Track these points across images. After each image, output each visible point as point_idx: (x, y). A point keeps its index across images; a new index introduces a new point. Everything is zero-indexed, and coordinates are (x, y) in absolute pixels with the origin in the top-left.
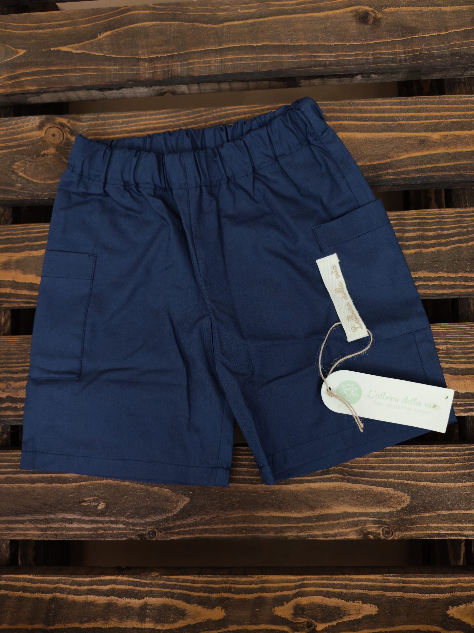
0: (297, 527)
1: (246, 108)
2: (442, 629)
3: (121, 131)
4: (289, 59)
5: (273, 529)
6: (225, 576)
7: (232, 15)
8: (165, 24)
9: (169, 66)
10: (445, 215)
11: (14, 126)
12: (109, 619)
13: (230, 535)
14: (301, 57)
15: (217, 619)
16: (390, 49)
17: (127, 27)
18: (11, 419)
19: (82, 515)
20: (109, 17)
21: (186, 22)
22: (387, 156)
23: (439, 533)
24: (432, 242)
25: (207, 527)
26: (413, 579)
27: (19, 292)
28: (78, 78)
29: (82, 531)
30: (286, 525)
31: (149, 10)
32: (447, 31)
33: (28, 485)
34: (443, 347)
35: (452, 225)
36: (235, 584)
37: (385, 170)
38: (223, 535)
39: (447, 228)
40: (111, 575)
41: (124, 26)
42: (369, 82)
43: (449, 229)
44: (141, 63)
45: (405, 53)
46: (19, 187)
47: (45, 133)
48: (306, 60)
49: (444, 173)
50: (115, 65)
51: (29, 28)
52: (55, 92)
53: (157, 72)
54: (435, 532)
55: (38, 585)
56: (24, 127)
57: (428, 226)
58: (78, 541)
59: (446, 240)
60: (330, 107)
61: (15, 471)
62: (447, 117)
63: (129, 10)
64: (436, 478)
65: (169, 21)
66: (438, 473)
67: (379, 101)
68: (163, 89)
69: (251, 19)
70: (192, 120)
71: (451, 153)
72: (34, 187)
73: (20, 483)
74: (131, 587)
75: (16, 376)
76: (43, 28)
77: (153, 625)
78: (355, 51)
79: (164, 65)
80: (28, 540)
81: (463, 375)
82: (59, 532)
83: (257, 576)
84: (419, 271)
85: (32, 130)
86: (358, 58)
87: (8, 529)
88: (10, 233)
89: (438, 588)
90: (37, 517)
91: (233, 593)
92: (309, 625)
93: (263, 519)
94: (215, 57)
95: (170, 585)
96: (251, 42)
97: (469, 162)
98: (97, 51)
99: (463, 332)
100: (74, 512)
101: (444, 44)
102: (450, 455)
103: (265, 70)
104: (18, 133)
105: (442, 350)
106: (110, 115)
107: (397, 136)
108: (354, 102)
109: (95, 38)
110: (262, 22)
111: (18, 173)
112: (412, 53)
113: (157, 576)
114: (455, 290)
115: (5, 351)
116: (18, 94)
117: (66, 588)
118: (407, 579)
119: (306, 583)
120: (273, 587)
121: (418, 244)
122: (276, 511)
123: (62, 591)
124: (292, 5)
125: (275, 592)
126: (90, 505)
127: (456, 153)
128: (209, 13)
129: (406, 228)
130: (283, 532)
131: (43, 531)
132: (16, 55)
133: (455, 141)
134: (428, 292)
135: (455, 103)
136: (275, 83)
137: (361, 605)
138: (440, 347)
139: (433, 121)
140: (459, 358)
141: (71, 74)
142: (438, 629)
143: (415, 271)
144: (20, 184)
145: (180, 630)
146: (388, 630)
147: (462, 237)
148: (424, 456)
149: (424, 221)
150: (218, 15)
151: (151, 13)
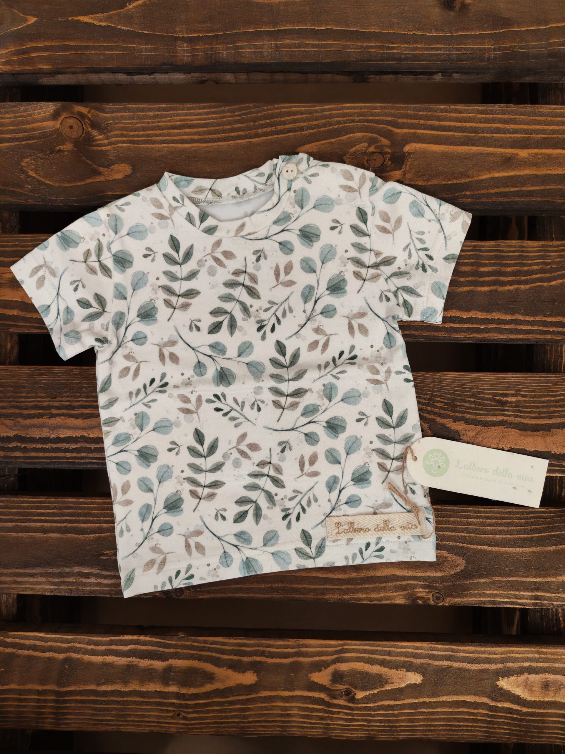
0: (339, 589)
1: (304, 107)
2: (490, 700)
3: (153, 126)
4: (357, 49)
5: (314, 591)
6: (259, 639)
9: (212, 48)
10: (527, 248)
11: (22, 114)
12: (129, 682)
13: (266, 596)
14: (372, 47)
15: (249, 684)
16: (478, 43)
18: (20, 460)
19: (102, 570)
22: (465, 175)
23: (493, 601)
24: (509, 279)
25: (241, 586)
26: (462, 648)
27: (27, 315)
28: (102, 57)
29: (100, 587)
30: (328, 587)
32: (547, 25)
33: (40, 535)
34: (513, 399)
35: (534, 260)
36: (268, 647)
37: (462, 191)
38: (258, 596)
39: (529, 263)
40: (133, 634)
42: (449, 82)
43: (530, 265)
44: (179, 43)
45: (494, 50)
46: (29, 189)
47: (61, 124)
48: (377, 51)
49: (529, 199)
50: (147, 44)
52: (73, 73)
53: (198, 55)
54: (489, 599)
55: (50, 644)
56: (35, 115)
57: (507, 260)
58: (95, 597)
59: (526, 278)
60: (403, 111)
61: (25, 519)
62: (538, 132)
64: (494, 543)
66: (498, 536)
67: (461, 107)
68: (205, 77)
70: (238, 118)
71: (540, 175)
72: (47, 190)
73: (29, 532)
74: (154, 648)
75: (26, 412)
77: (178, 689)
78: (436, 44)
79: (207, 47)
80: (39, 595)
81: (532, 431)
82: (74, 587)
83: (293, 640)
84: (493, 311)
85: (44, 120)
86: (440, 52)
87: (16, 582)
89: (489, 658)
90: (50, 570)
91: (267, 657)
92: (348, 693)
93: (303, 580)
94: (269, 41)
95: (198, 646)
96: (312, 25)
97: (559, 187)
98: (125, 25)
99: (537, 383)
100: (92, 566)
101: (540, 41)
102: (511, 518)
103: (328, 61)
104: (28, 123)
105: (512, 402)
106: (140, 106)
107: (479, 151)
109: (123, 8)
111: (27, 172)
112: (504, 50)
113: (183, 637)
114: (532, 335)
115: (12, 382)
116: (27, 73)
117: (82, 648)
118: (457, 647)
119: (346, 649)
120: (310, 651)
121: (494, 281)
123: (77, 650)
125: (313, 656)
126: (110, 559)
127: (546, 176)
129: (482, 261)
130: (323, 594)
131: (56, 586)
132: (25, 23)
133: (546, 161)
134: (501, 336)
135: (548, 115)
136: (339, 78)
137: (404, 674)
138: (510, 399)
139: (522, 135)
140: (530, 412)
141: (93, 52)
142: (485, 700)
143: (488, 311)
144: (29, 185)
145: (207, 695)
146: (432, 700)
147: (544, 275)
148: (483, 518)
149: (503, 254)
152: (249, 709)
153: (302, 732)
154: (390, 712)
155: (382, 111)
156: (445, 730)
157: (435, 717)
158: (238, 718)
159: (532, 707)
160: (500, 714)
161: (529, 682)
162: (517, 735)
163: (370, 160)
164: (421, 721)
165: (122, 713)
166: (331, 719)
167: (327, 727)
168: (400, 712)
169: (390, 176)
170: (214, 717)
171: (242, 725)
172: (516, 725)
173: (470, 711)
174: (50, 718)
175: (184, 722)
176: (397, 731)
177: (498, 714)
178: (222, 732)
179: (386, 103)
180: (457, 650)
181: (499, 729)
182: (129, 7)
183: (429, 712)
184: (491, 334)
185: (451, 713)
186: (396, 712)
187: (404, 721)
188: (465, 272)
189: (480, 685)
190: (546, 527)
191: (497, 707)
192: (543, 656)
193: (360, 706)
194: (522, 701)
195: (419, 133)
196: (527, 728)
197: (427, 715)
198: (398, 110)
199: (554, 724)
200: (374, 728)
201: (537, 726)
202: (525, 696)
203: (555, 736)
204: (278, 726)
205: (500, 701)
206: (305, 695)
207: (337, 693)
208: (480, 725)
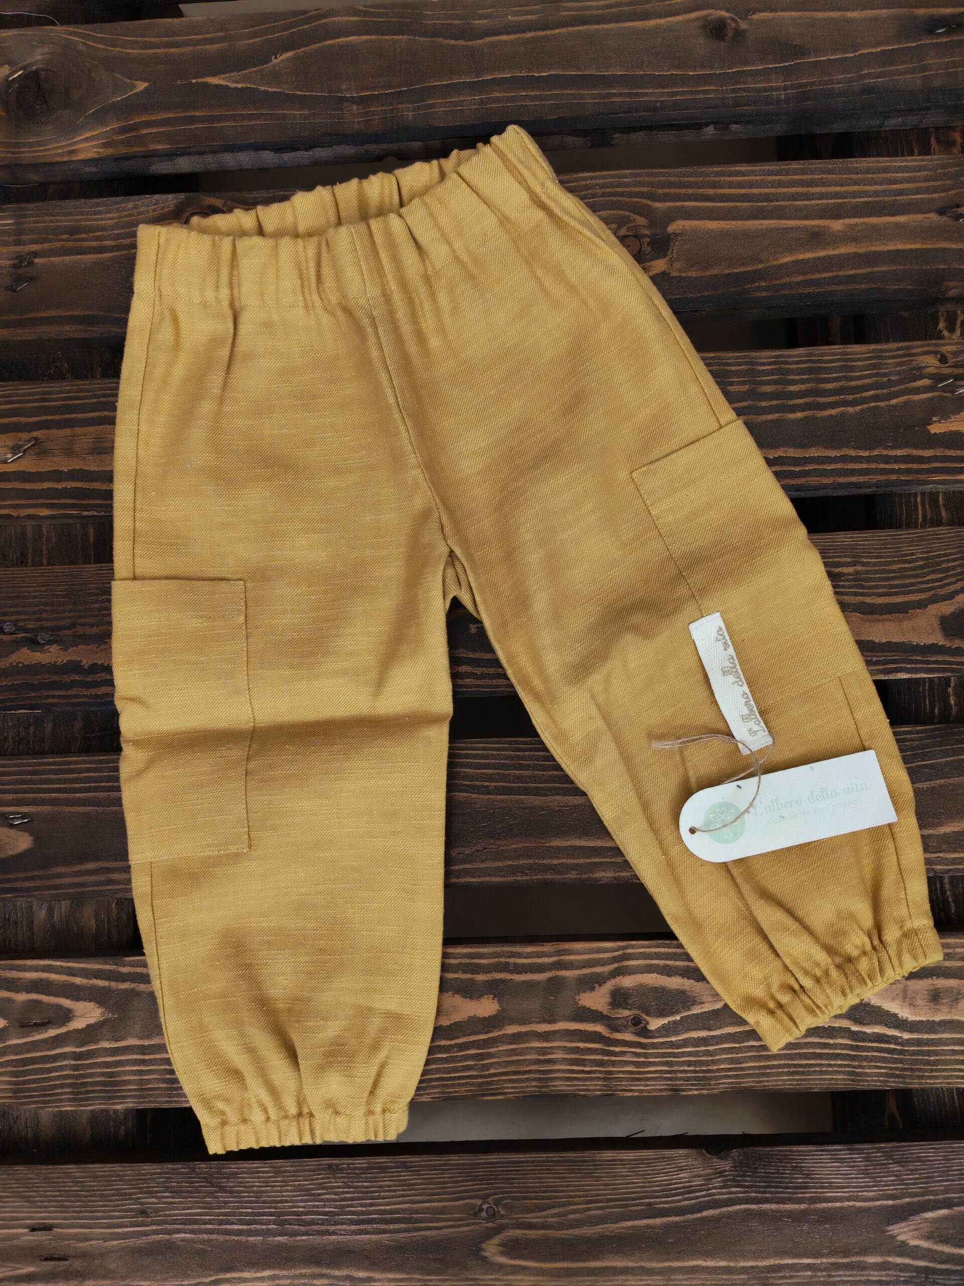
2: (855, 1023)
4: (594, 99)
5: (576, 867)
6: (501, 945)
7: (498, 24)
8: (386, 40)
9: (393, 109)
10: (852, 354)
13: (506, 879)
14: (614, 95)
15: (486, 1015)
16: (761, 82)
17: (320, 44)
20: (289, 29)
21: (420, 36)
22: (756, 260)
24: (831, 399)
25: (468, 866)
28: (240, 130)
30: (597, 860)
31: (359, 16)
32: (857, 51)
34: (850, 570)
35: (865, 371)
36: (513, 957)
37: (755, 282)
38: (495, 879)
39: (857, 376)
41: (315, 43)
42: (726, 138)
43: (859, 378)
44: (346, 104)
45: (785, 88)
48: (622, 99)
49: (850, 287)
50: (302, 108)
51: (152, 46)
52: (201, 153)
53: (374, 120)
56: (148, 213)
57: (826, 374)
59: (854, 396)
60: (663, 179)
62: (854, 195)
63: (324, 16)
65: (392, 35)
67: (744, 168)
68: (383, 149)
69: (531, 31)
71: (862, 254)
76: (177, 45)
78: (704, 86)
79: (385, 108)
81: (881, 614)
83: (550, 944)
84: (811, 447)
86: (709, 96)
91: (511, 972)
92: (636, 1021)
93: (559, 851)
94: (470, 95)
96: (530, 70)
97: (892, 268)
98: (270, 86)
99: (882, 544)
101: (849, 73)
103: (555, 117)
105: (849, 574)
107: (773, 226)
108: (703, 170)
109: (266, 62)
110: (548, 36)
112: (796, 88)
114: (870, 477)
116: (136, 157)
119: (629, 954)
120: (576, 960)
121: (809, 404)
122: (580, 838)
124: (598, 8)
125: (580, 968)
127: (870, 253)
129: (789, 377)
130: (591, 872)
132: (131, 91)
133: (869, 234)
134: (826, 481)
135: (868, 171)
136: (569, 140)
138: (845, 570)
139: (832, 201)
140: (876, 587)
141: (227, 124)
142: (844, 1023)
143: (803, 446)
147: (879, 392)
149: (818, 365)
150: (473, 24)
151: (360, 20)
152: (490, 1055)
153: (571, 1086)
154: (703, 1048)
155: (634, 179)
156: (788, 1073)
158: (474, 1070)
159: (918, 1031)
160: (870, 1045)
161: (909, 992)
162: (898, 1076)
164: (752, 1061)
166: (614, 1063)
167: (608, 1077)
168: (716, 1047)
169: (651, 266)
170: (437, 1071)
171: (480, 1080)
172: (895, 1061)
173: (823, 1041)
176: (716, 1078)
177: (866, 1044)
178: (451, 1093)
179: (638, 168)
181: (870, 1067)
184: (808, 479)
186: (711, 1048)
187: (722, 1061)
188: (767, 393)
191: (864, 1033)
193: (655, 1041)
194: (901, 1022)
195: (688, 206)
196: (911, 1064)
197: (758, 1051)
198: (656, 177)
199: (952, 1055)
200: (680, 1075)
201: (927, 1060)
202: (905, 1013)
203: (956, 1073)
204: (535, 1079)
205: (868, 1024)
206: (571, 1028)
207: (620, 1022)
208: (840, 1062)
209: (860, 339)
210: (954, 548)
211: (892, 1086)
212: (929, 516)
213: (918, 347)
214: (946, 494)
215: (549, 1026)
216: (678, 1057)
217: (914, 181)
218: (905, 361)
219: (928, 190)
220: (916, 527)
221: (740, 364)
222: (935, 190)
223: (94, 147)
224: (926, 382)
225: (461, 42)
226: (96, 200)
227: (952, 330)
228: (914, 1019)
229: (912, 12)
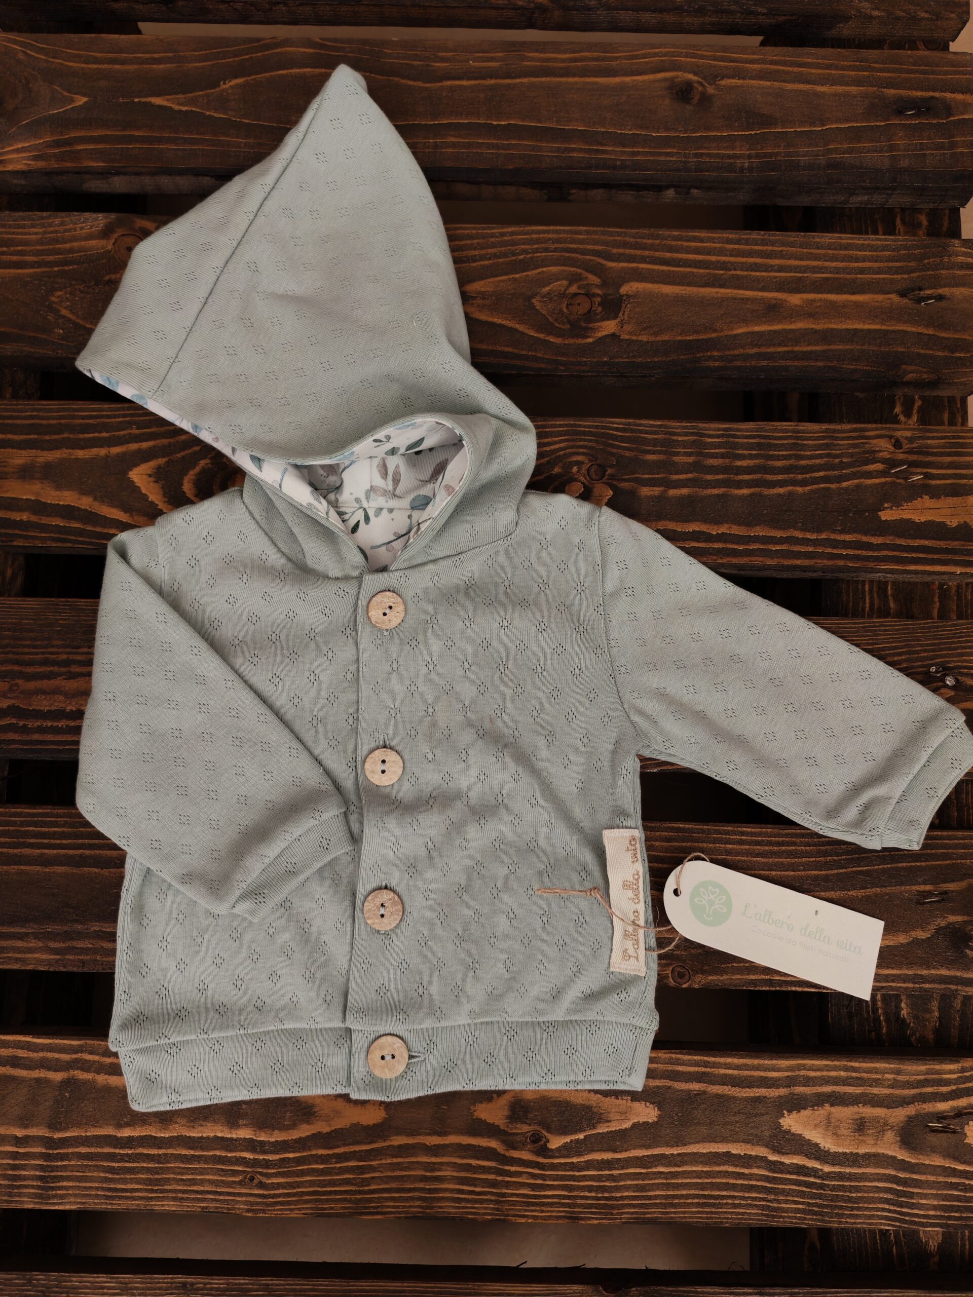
1: (474, 228)
2: (772, 1151)
4: (552, 152)
7: (457, 69)
10: (804, 433)
11: (57, 228)
12: (171, 1121)
14: (573, 150)
15: (371, 1123)
16: (726, 148)
17: (272, 74)
18: (13, 746)
20: (241, 55)
22: (711, 328)
23: (771, 980)
24: (780, 477)
26: (722, 1060)
27: (45, 520)
28: (180, 154)
31: (315, 48)
32: (824, 125)
33: (38, 868)
35: (815, 451)
37: (707, 351)
39: (807, 455)
41: (268, 72)
42: (687, 203)
43: (810, 458)
45: (750, 157)
46: (59, 335)
47: (114, 244)
48: (581, 155)
49: (805, 363)
51: (97, 61)
52: (137, 174)
54: (763, 977)
56: (75, 231)
57: (775, 451)
59: (804, 476)
60: (619, 238)
61: (15, 843)
62: (815, 270)
63: (278, 45)
66: (773, 873)
67: (702, 234)
69: (491, 78)
71: (819, 331)
73: (21, 865)
75: (29, 670)
76: (123, 62)
77: (253, 1132)
78: (667, 148)
80: (30, 971)
82: (89, 957)
84: (756, 525)
85: (90, 237)
86: (671, 159)
88: (35, 416)
89: (766, 1077)
90: (50, 928)
96: (488, 118)
97: (847, 347)
98: (216, 110)
101: (816, 147)
102: (794, 844)
103: (510, 167)
104: (65, 243)
107: (730, 295)
108: (660, 232)
109: (214, 88)
110: (510, 84)
111: (59, 311)
112: (763, 158)
114: (816, 561)
115: (11, 623)
116: (68, 172)
117: (94, 1062)
118: (713, 1059)
121: (756, 480)
123: (85, 1066)
124: (564, 61)
127: (827, 330)
128: (419, 63)
129: (737, 452)
131: (59, 954)
132: (70, 105)
133: (827, 311)
134: (769, 562)
135: (830, 247)
136: (526, 192)
137: (628, 1104)
139: (792, 274)
141: (167, 146)
142: (761, 1151)
143: (749, 525)
144: (60, 329)
145: (301, 1144)
146: (675, 1151)
147: (830, 472)
148: (750, 843)
149: (768, 441)
150: (434, 66)
151: (316, 53)
152: (372, 1169)
153: (459, 1208)
154: (607, 1172)
155: (589, 236)
156: (698, 1205)
157: (680, 1181)
158: (353, 1184)
159: (840, 1164)
160: (788, 1176)
161: (833, 1120)
162: (816, 1213)
163: (571, 304)
164: (659, 1189)
165: (157, 1176)
166: (508, 1185)
167: (501, 1200)
168: (622, 1172)
169: (601, 327)
170: (312, 1183)
171: (360, 1197)
172: (814, 1196)
173: (738, 1170)
174: (33, 1187)
175: (261, 1192)
176: (618, 1207)
177: (784, 1176)
178: (325, 1209)
179: (594, 226)
180: (714, 1063)
181: (786, 1202)
182: (223, 87)
183: (670, 1172)
184: (753, 559)
185: (708, 1174)
186: (616, 1172)
187: (627, 1188)
188: (713, 466)
189: (752, 1125)
190: (849, 859)
191: (783, 1163)
192: (854, 1074)
193: (555, 1161)
194: (822, 1153)
195: (642, 268)
196: (832, 1201)
197: (666, 1179)
198: (611, 236)
199: (877, 1192)
200: (579, 1201)
201: (848, 1196)
202: (827, 1144)
203: (879, 1213)
204: (420, 1199)
205: (787, 1154)
206: (464, 1143)
207: (518, 1138)
208: (754, 1195)
209: (813, 417)
210: (900, 642)
211: (810, 1225)
212: (876, 606)
213: (872, 430)
214: (894, 583)
215: (440, 1138)
216: (579, 1181)
217: (876, 261)
218: (858, 443)
219: (889, 270)
220: (863, 617)
221: (686, 434)
222: (898, 271)
223: (24, 158)
224: (879, 466)
225: (420, 84)
226: (21, 214)
227: (908, 415)
228: (836, 1151)
229: (882, 92)
